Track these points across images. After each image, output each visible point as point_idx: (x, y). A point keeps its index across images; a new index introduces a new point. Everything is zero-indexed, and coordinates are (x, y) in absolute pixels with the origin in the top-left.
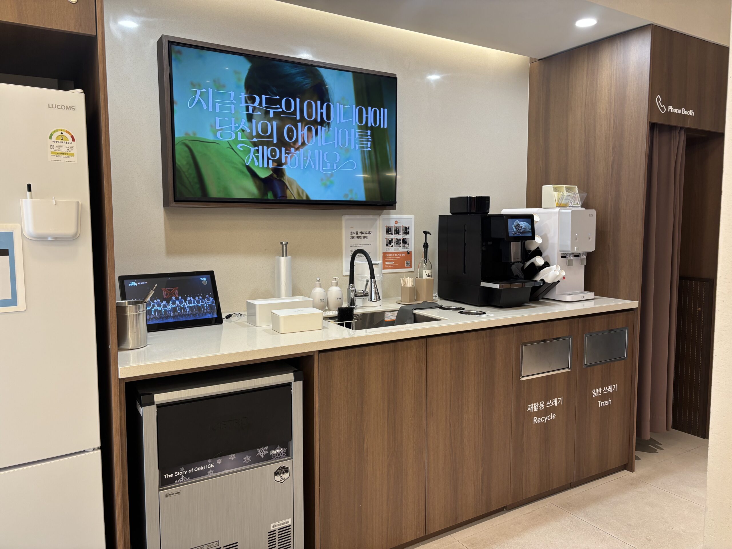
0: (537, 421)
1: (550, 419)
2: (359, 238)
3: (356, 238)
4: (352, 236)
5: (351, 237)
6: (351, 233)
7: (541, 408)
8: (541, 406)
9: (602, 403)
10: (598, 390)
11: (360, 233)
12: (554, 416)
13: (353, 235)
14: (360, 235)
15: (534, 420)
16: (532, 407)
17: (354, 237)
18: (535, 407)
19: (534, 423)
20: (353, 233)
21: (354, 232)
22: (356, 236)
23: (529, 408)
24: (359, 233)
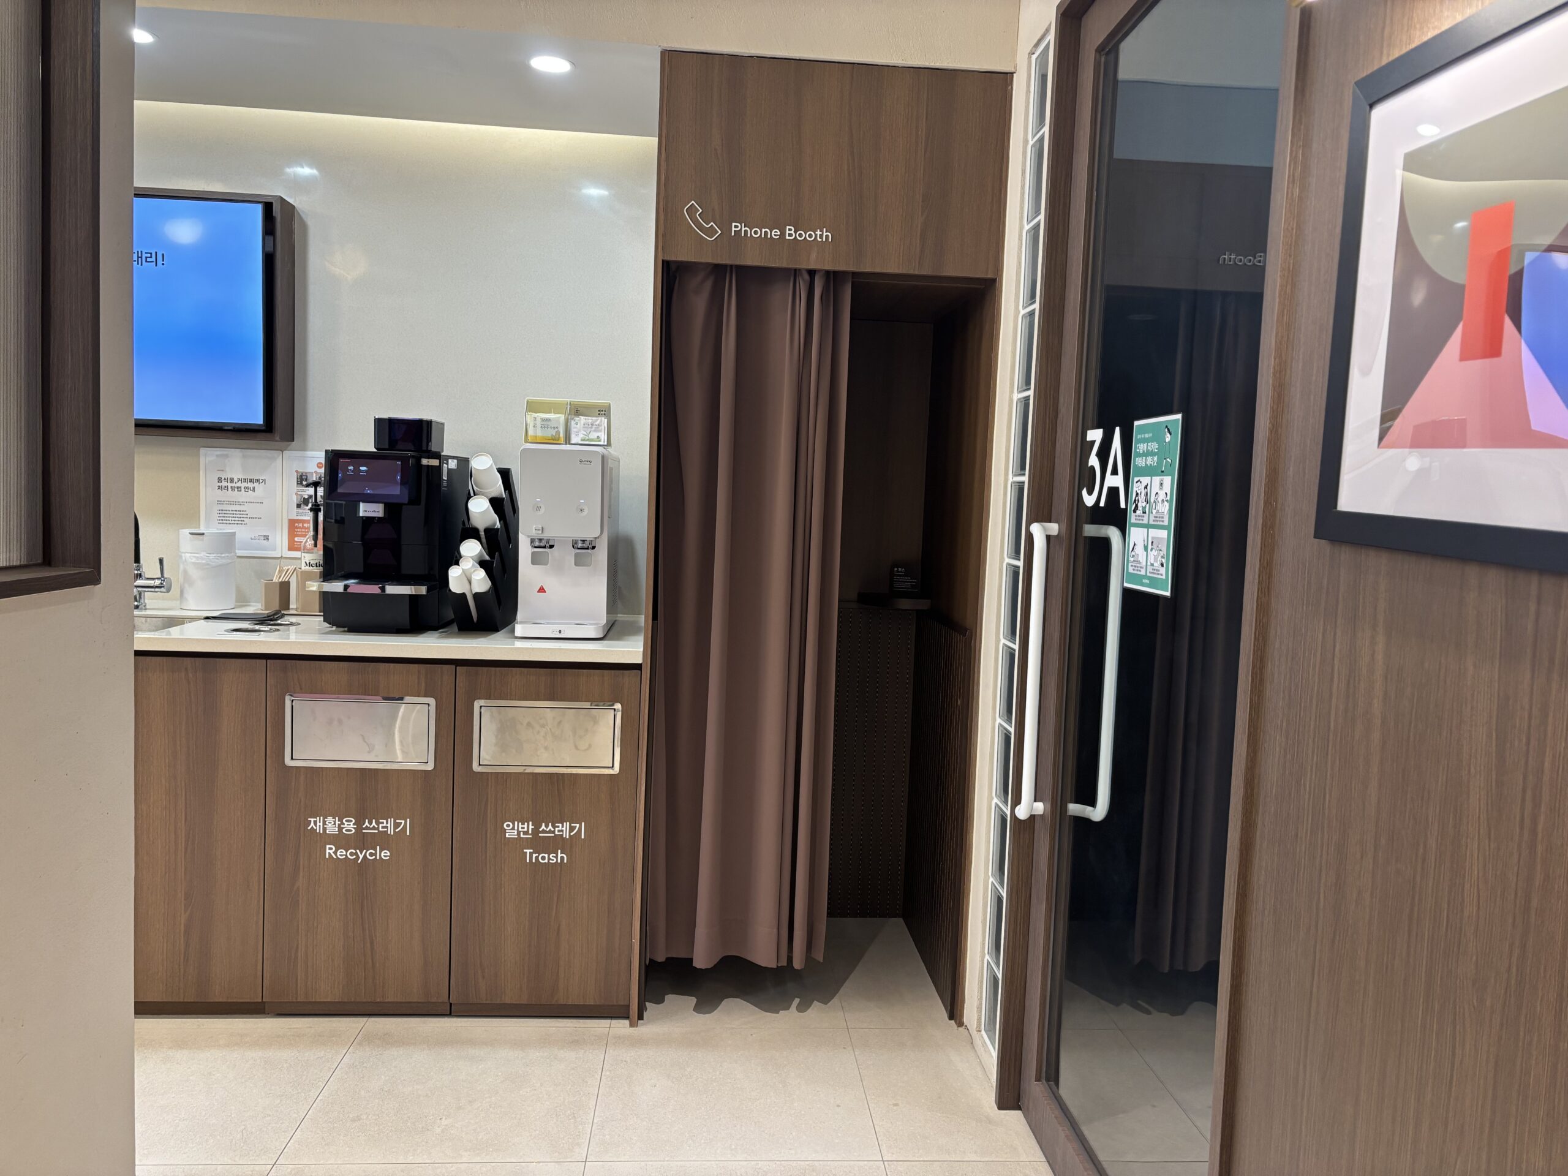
0: (335, 853)
1: (374, 857)
2: (236, 489)
3: (230, 489)
4: (220, 484)
5: (219, 486)
6: (220, 480)
7: (346, 830)
8: (346, 826)
9: (534, 855)
10: (520, 826)
11: (239, 480)
12: (385, 854)
13: (224, 484)
14: (239, 484)
15: (328, 851)
16: (321, 824)
17: (226, 488)
18: (330, 824)
19: (327, 857)
20: (223, 479)
21: (225, 479)
22: (230, 485)
23: (312, 824)
24: (236, 480)
